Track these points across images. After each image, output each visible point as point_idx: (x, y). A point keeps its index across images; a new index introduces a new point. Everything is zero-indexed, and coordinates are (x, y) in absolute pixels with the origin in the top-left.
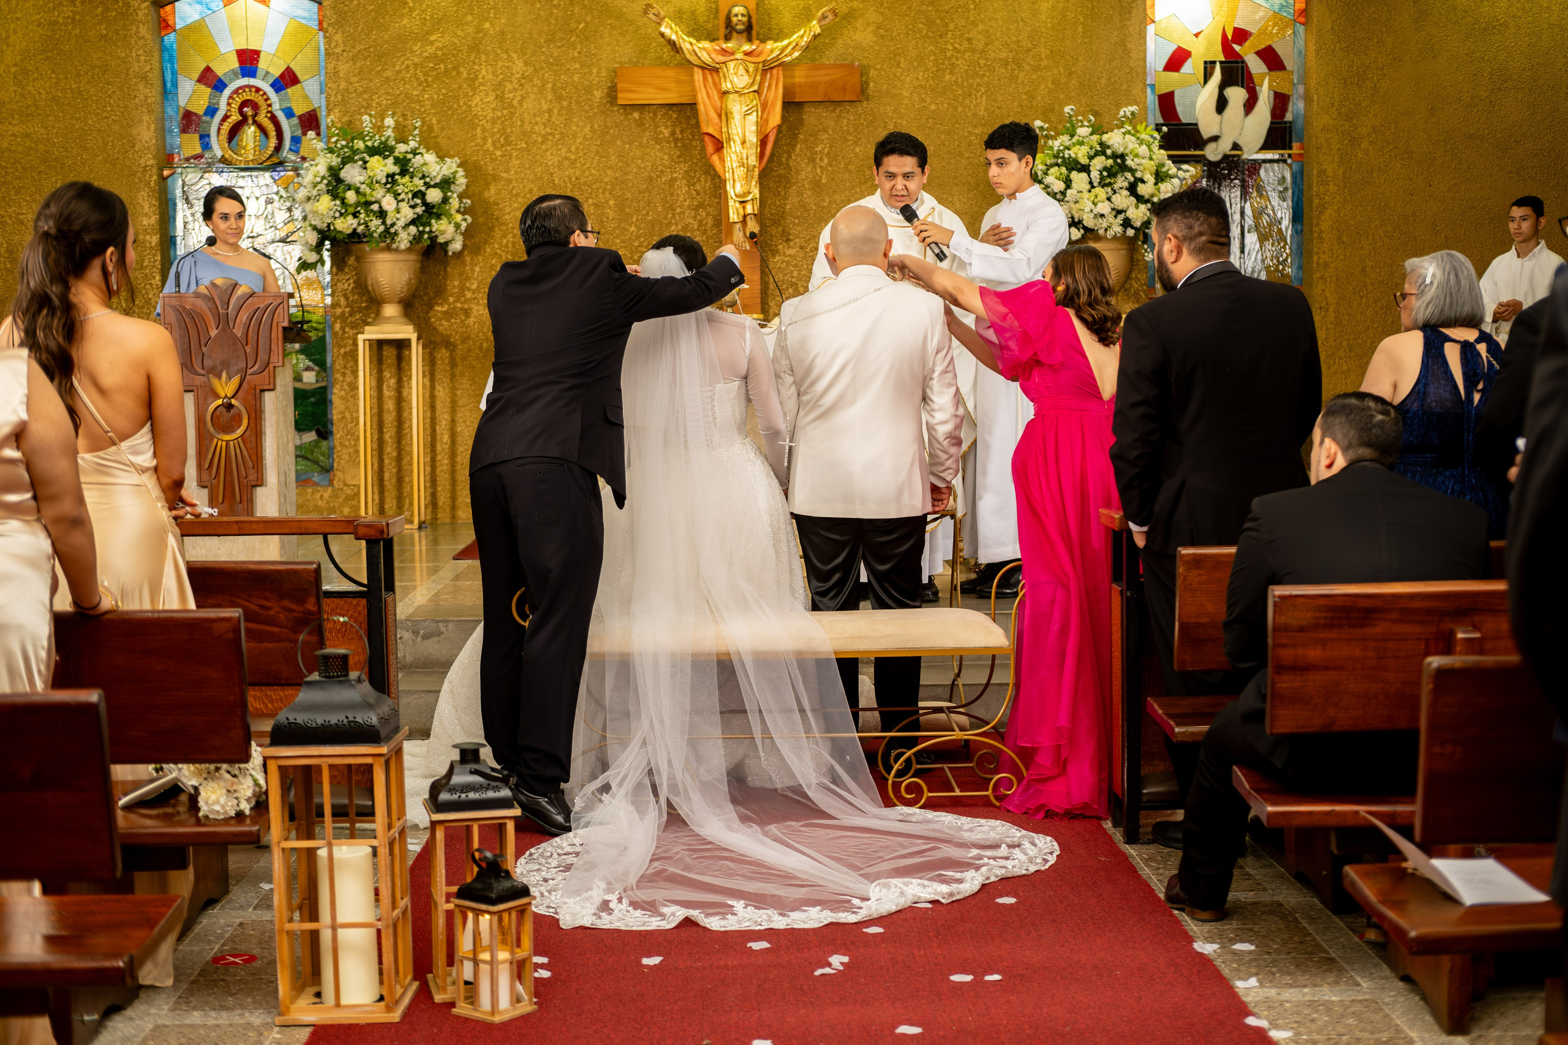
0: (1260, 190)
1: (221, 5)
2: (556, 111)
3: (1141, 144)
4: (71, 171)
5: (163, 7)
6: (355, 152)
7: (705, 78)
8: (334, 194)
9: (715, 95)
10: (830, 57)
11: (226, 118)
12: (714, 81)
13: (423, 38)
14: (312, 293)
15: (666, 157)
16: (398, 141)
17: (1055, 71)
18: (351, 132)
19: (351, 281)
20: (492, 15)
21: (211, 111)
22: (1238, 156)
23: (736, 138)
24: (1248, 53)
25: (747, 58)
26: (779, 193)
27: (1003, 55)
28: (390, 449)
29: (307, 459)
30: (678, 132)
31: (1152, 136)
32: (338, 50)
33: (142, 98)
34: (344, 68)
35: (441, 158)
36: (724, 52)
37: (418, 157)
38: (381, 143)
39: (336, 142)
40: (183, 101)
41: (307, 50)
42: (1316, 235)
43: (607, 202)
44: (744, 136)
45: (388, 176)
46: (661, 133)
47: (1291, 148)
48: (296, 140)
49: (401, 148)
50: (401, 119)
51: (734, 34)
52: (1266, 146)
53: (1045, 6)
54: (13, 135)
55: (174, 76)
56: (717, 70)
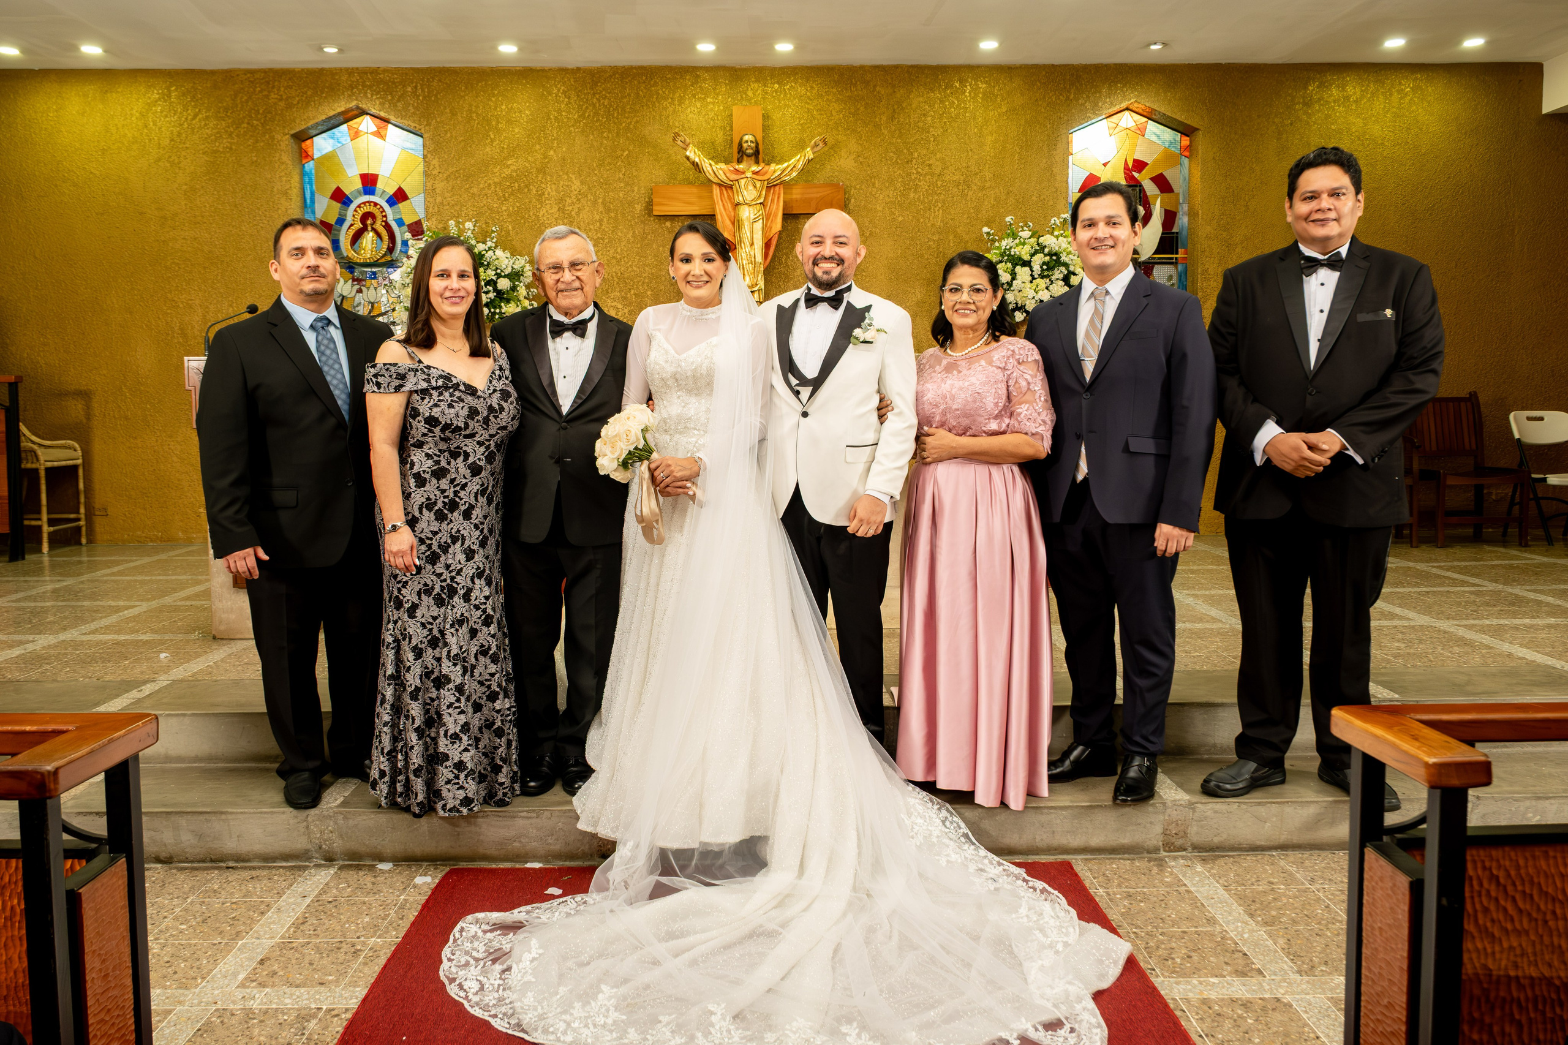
1: (349, 139)
5: (304, 141)
7: (721, 194)
9: (729, 206)
10: (821, 178)
11: (351, 226)
12: (729, 196)
13: (502, 162)
16: (478, 242)
17: (997, 190)
20: (555, 145)
21: (341, 221)
23: (746, 241)
24: (1145, 179)
25: (755, 176)
26: (780, 286)
27: (956, 178)
32: (434, 173)
33: (284, 210)
34: (440, 186)
35: (513, 255)
36: (737, 171)
37: (493, 254)
40: (319, 213)
41: (414, 174)
43: (645, 292)
44: (752, 238)
47: (1178, 253)
48: (405, 244)
49: (480, 247)
50: (484, 226)
51: (745, 158)
52: (1158, 252)
53: (989, 139)
54: (184, 239)
55: (312, 194)
56: (731, 187)
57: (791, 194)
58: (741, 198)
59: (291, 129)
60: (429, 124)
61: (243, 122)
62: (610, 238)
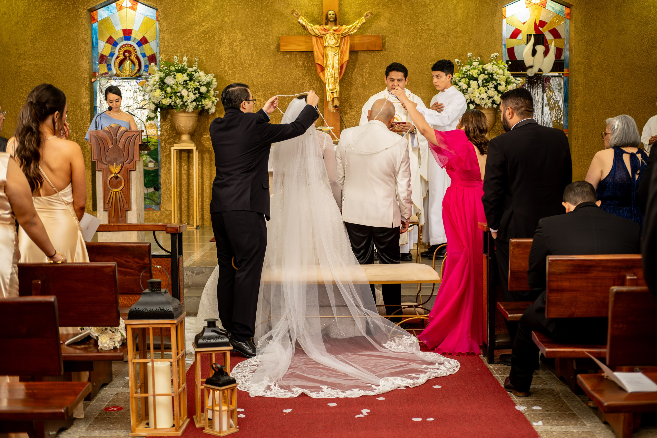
0: (550, 89)
1: (117, 11)
2: (254, 54)
3: (500, 69)
4: (54, 80)
5: (93, 12)
6: (171, 71)
7: (317, 41)
8: (162, 89)
9: (321, 48)
10: (369, 32)
11: (118, 57)
12: (321, 42)
13: (200, 24)
14: (152, 130)
15: (301, 74)
16: (189, 67)
17: (464, 38)
18: (169, 63)
19: (169, 125)
20: (228, 14)
21: (112, 55)
22: (541, 74)
23: (330, 66)
24: (545, 31)
25: (334, 32)
26: (348, 89)
27: (442, 31)
28: (184, 195)
29: (150, 199)
30: (305, 63)
31: (504, 66)
32: (164, 29)
33: (84, 49)
34: (166, 37)
35: (207, 73)
36: (325, 30)
37: (197, 73)
38: (182, 68)
39: (163, 67)
40: (100, 51)
41: (152, 29)
42: (574, 108)
44: (333, 65)
45: (184, 81)
46: (299, 63)
47: (563, 71)
48: (146, 66)
49: (190, 70)
50: (190, 58)
51: (329, 22)
52: (553, 70)
53: (460, 11)
54: (30, 65)
55: (97, 39)
56: (322, 37)
57: (354, 40)
58: (327, 44)
59: (88, 6)
60: (161, 4)
61: (62, 3)
62: (257, 63)
